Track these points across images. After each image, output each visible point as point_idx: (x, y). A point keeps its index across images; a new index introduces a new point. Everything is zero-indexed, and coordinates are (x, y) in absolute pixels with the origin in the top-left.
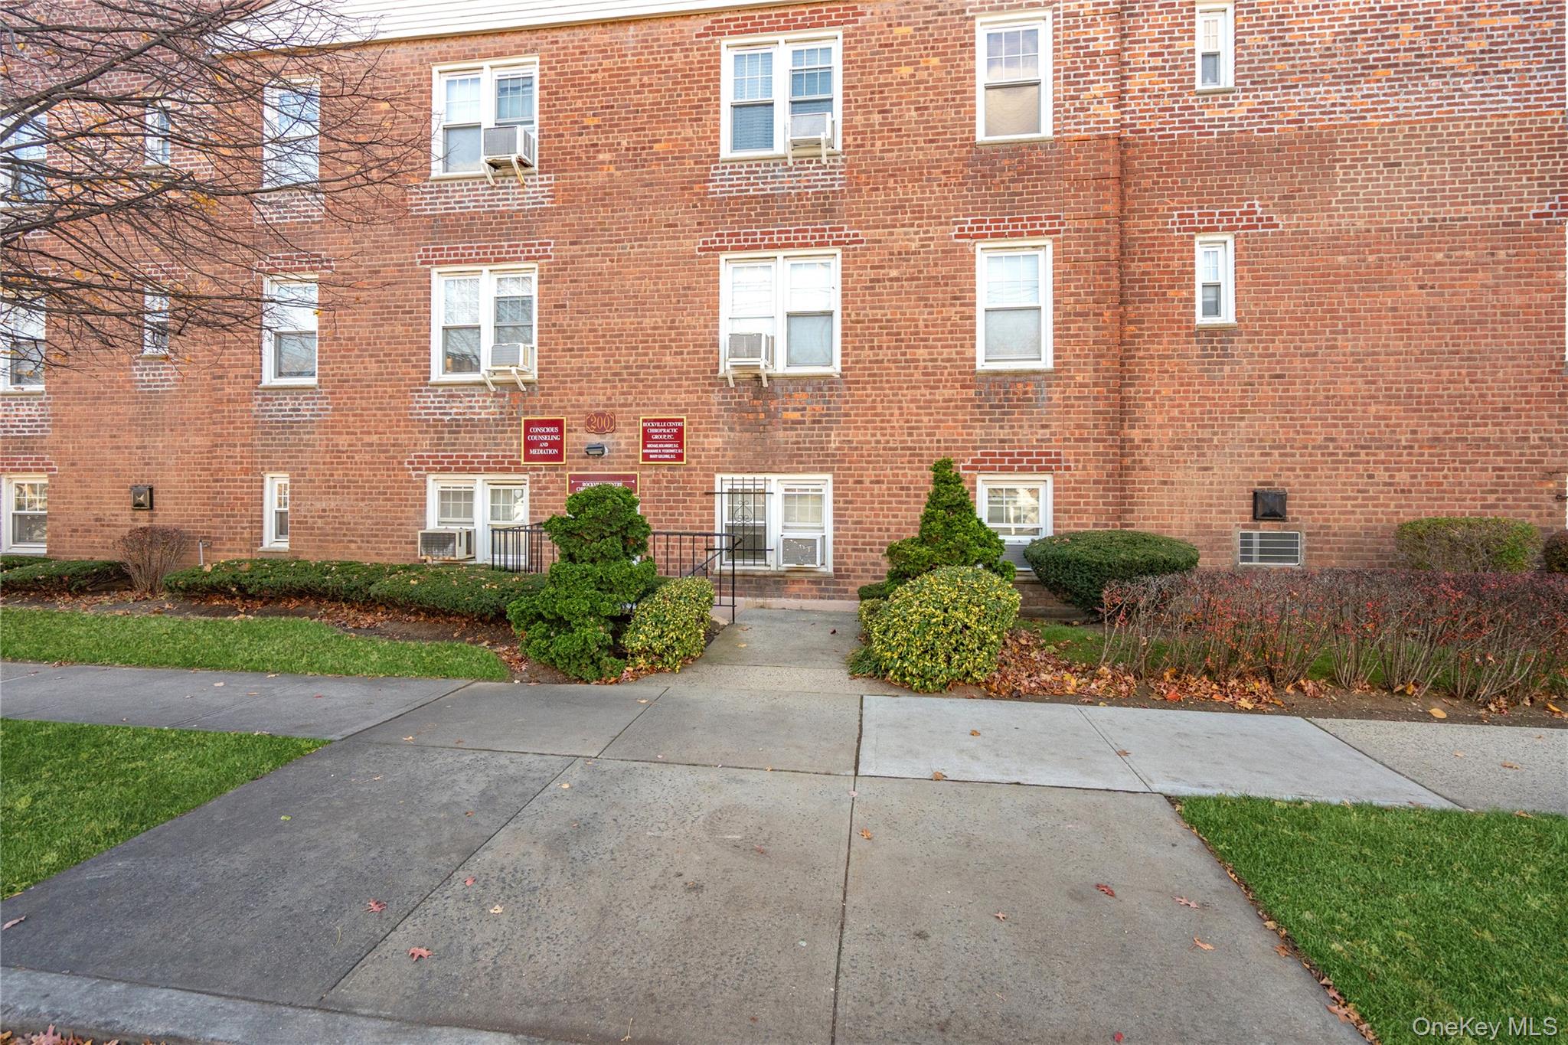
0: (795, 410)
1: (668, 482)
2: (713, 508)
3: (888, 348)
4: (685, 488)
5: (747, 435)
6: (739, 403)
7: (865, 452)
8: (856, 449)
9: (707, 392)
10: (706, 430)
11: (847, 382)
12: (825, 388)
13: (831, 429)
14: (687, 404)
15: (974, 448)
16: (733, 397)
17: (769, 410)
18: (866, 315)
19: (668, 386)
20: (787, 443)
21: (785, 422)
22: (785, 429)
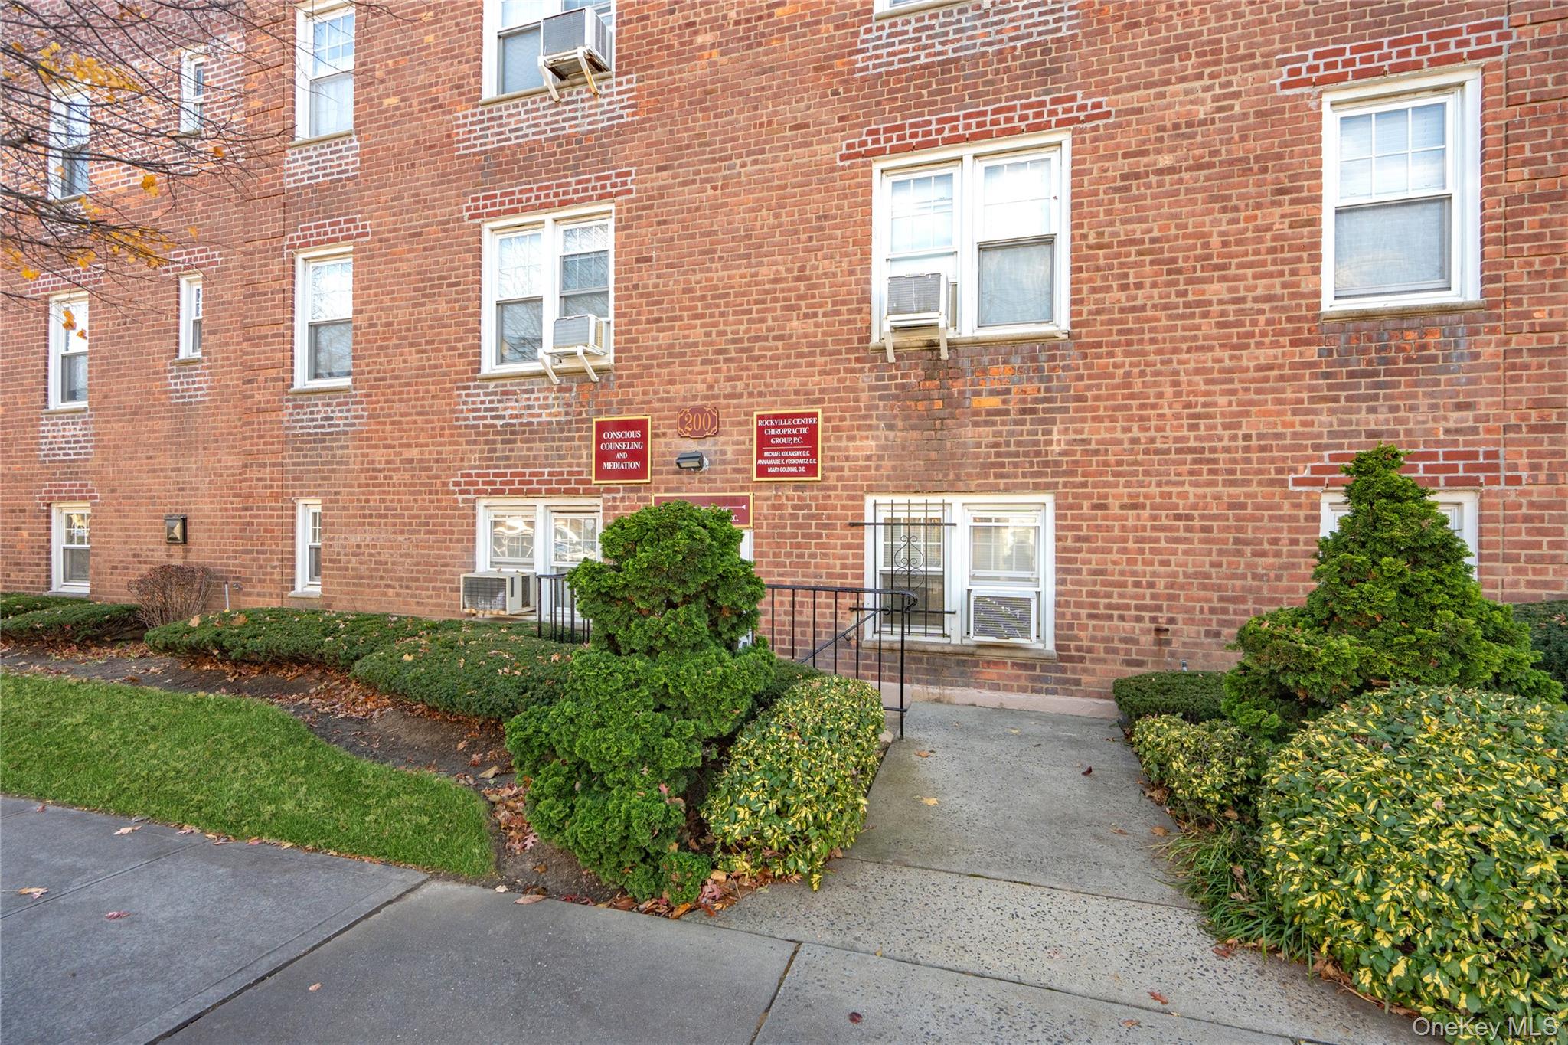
0: (992, 393)
1: (794, 507)
2: (861, 547)
3: (1154, 285)
4: (818, 517)
5: (915, 434)
6: (903, 387)
7: (1111, 458)
8: (1096, 452)
9: (852, 371)
10: (852, 428)
11: (1080, 346)
12: (1043, 356)
13: (1053, 422)
14: (822, 391)
15: (1317, 447)
16: (893, 378)
17: (950, 396)
18: (1116, 234)
19: (795, 365)
20: (979, 445)
21: (977, 413)
22: (976, 424)
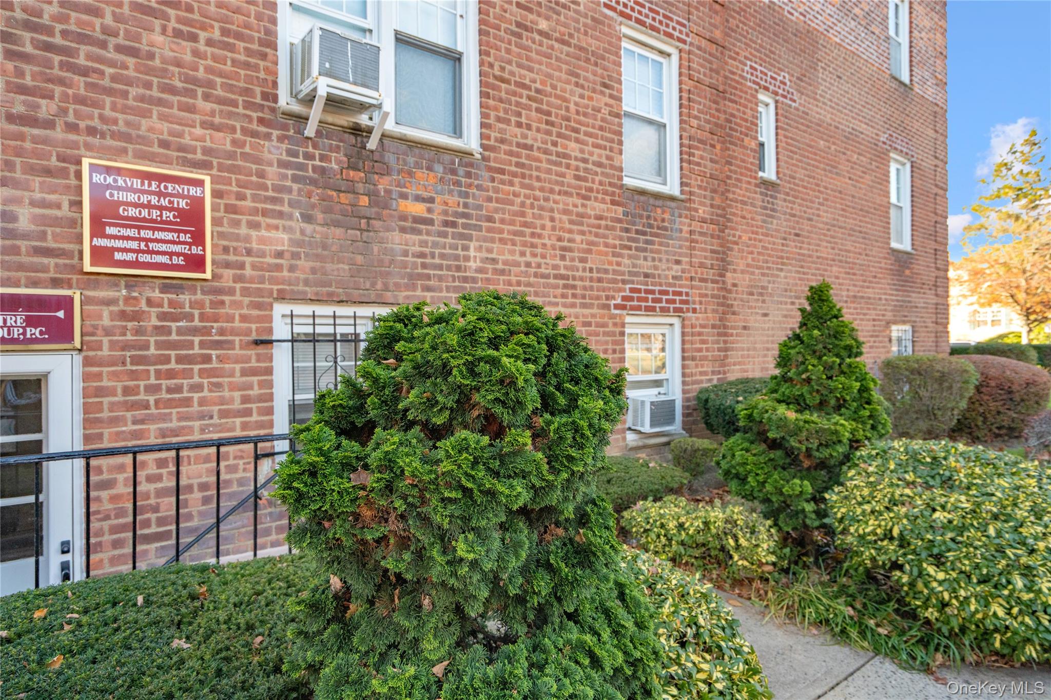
0: (418, 199)
1: (163, 317)
2: (269, 371)
3: (538, 130)
4: (207, 331)
5: (339, 231)
6: (322, 171)
7: (514, 279)
8: (502, 272)
9: (255, 134)
10: (255, 211)
11: (490, 169)
12: (461, 171)
13: (469, 238)
14: (207, 151)
15: (624, 282)
16: (310, 157)
17: (376, 193)
18: (512, 73)
19: (160, 102)
20: (405, 253)
21: (403, 218)
22: (403, 230)
